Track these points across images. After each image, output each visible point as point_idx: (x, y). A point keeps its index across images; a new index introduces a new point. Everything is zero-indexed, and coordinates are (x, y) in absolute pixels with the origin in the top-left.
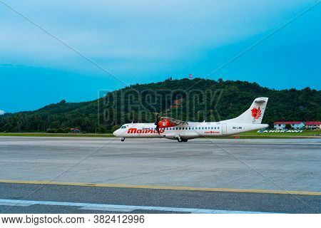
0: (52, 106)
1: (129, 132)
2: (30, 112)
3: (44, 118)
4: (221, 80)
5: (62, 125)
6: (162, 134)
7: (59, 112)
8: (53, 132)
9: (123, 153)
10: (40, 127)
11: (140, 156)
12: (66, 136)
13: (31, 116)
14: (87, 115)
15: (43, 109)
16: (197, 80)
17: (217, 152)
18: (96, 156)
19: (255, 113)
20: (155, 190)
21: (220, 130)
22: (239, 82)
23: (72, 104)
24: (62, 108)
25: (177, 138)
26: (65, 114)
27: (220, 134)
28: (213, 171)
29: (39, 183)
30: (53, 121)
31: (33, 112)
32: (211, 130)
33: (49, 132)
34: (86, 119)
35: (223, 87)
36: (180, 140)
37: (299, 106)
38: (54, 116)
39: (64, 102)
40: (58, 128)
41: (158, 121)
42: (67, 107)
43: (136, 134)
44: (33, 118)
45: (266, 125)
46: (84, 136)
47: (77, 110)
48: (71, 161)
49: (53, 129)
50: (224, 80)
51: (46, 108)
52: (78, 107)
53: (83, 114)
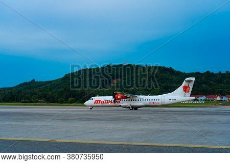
0: (25, 84)
1: (95, 103)
3: (20, 92)
5: (33, 97)
6: (119, 104)
7: (30, 88)
8: (26, 102)
10: (17, 99)
11: (88, 120)
13: (10, 91)
14: (51, 90)
18: (57, 120)
19: (185, 89)
20: (99, 144)
21: (160, 101)
23: (40, 82)
24: (32, 85)
25: (129, 107)
26: (35, 89)
27: (160, 104)
29: (15, 139)
30: (26, 94)
31: (12, 88)
32: (153, 101)
33: (23, 102)
34: (50, 93)
36: (131, 108)
37: (202, 84)
38: (26, 91)
39: (33, 81)
40: (29, 100)
42: (36, 85)
43: (100, 104)
44: (11, 93)
45: (194, 98)
46: (48, 105)
48: (39, 124)
49: (26, 100)
51: (21, 85)
52: (44, 85)
53: (48, 90)
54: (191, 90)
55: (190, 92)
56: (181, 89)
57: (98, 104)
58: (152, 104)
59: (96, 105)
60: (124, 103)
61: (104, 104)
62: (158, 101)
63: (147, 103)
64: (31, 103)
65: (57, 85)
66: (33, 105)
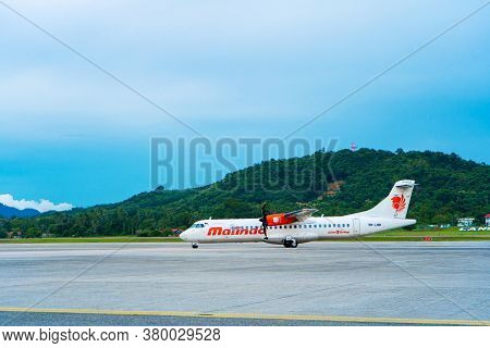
0: (143, 196)
1: (209, 234)
2: (111, 205)
3: (132, 213)
4: (400, 151)
5: (159, 224)
7: (153, 205)
9: (254, 265)
10: (127, 228)
12: (165, 241)
13: (112, 211)
14: (197, 208)
15: (130, 200)
16: (363, 151)
17: (399, 261)
19: (397, 202)
21: (350, 229)
22: (428, 154)
23: (175, 192)
24: (158, 198)
26: (163, 207)
28: (393, 291)
29: (128, 313)
30: (145, 218)
31: (116, 205)
32: (337, 228)
33: (139, 235)
35: (405, 162)
38: (146, 211)
40: (152, 229)
41: (265, 216)
42: (166, 197)
43: (221, 237)
44: (115, 216)
45: (413, 221)
47: (182, 200)
49: (145, 231)
50: (406, 151)
51: (134, 199)
52: (183, 197)
53: (190, 208)
54: (407, 206)
55: (405, 210)
56: (387, 202)
57: (217, 237)
58: (335, 235)
59: (211, 237)
60: (275, 233)
61: (231, 237)
62: (346, 229)
63: (324, 232)
64: (156, 235)
65: (211, 197)
66: (161, 241)
